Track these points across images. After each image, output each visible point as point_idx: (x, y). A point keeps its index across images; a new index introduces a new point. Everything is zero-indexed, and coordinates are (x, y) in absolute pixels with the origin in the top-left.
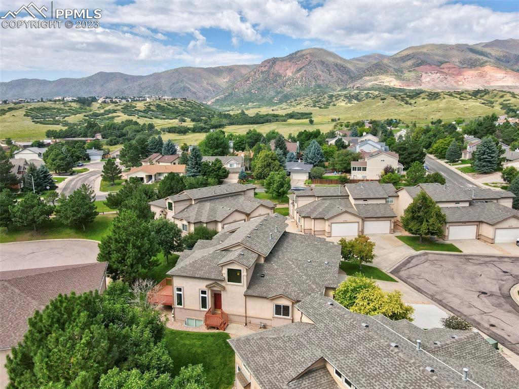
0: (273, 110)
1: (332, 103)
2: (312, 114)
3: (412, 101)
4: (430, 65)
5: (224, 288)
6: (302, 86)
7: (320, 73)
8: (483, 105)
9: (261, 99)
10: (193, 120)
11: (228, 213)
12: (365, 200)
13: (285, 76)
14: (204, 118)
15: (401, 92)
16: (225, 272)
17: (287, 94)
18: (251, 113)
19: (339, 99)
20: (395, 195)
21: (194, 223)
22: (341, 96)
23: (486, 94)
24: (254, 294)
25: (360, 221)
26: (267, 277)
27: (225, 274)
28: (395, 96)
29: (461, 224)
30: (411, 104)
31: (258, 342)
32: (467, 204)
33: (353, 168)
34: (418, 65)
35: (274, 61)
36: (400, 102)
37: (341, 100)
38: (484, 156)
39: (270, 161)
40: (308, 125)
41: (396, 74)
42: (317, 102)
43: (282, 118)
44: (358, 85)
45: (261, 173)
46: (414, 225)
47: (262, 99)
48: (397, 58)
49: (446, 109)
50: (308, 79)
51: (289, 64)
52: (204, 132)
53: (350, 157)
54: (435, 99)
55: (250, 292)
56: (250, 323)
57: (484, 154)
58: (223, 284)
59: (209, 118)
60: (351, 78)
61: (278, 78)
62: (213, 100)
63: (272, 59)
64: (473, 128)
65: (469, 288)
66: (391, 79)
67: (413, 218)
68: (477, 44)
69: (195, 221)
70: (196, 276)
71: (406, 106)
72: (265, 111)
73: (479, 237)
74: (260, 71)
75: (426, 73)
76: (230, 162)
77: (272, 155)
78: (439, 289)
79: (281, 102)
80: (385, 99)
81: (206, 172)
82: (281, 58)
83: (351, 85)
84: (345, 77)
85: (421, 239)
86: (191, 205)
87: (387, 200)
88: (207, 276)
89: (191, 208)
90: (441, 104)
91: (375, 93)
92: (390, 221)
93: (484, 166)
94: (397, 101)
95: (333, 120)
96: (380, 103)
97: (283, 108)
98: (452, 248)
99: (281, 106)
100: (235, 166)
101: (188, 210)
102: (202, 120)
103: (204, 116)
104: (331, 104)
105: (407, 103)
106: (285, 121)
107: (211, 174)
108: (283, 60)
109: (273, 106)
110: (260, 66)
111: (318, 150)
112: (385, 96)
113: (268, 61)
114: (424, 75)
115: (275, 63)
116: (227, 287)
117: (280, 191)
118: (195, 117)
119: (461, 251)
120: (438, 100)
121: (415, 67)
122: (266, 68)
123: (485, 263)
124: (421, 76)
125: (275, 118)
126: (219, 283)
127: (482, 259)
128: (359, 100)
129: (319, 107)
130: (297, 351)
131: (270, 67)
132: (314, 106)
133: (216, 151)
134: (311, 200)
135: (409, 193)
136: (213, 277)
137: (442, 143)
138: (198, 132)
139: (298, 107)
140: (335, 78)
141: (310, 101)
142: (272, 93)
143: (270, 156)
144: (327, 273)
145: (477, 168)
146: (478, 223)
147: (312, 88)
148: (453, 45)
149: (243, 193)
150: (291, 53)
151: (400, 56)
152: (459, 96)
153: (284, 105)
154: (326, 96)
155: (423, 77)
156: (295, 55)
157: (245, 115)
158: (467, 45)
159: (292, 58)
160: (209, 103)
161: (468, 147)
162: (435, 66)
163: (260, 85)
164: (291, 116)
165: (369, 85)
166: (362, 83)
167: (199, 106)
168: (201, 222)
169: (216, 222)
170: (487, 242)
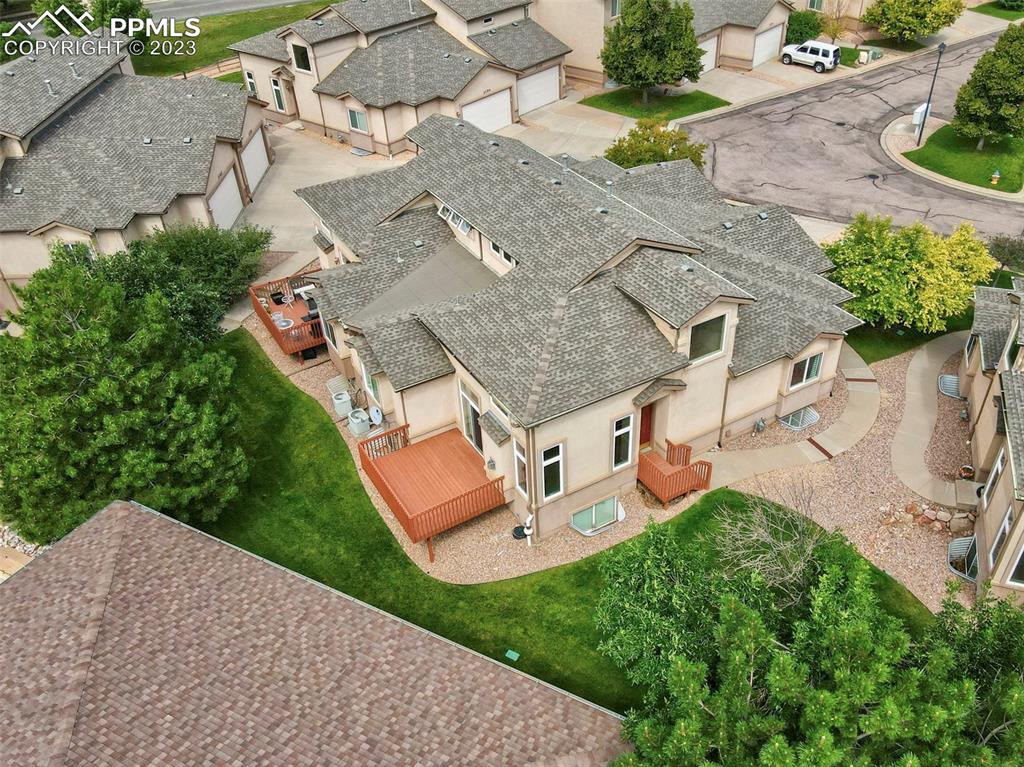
16: (686, 339)
27: (683, 346)
55: (742, 363)
56: (729, 436)
65: (846, 176)
70: (614, 388)
87: (527, 7)
92: (559, 65)
98: (705, 100)
119: (728, 103)
123: (792, 115)
127: (777, 108)
134: (346, 48)
146: (719, 32)
168: (138, 217)
169: (181, 198)
170: (740, 68)
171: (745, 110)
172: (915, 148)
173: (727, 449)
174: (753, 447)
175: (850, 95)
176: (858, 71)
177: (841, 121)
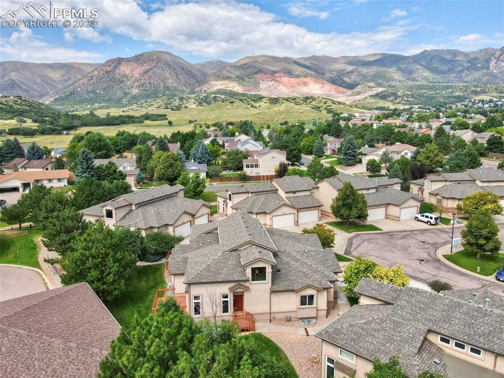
0: (123, 111)
1: (184, 106)
2: (166, 115)
3: (257, 105)
4: (265, 73)
5: (247, 289)
6: (151, 87)
7: (168, 75)
8: (313, 110)
9: (107, 100)
10: (35, 121)
11: (176, 216)
12: (294, 192)
13: (132, 77)
14: (48, 118)
15: (244, 96)
16: (249, 271)
17: (136, 95)
18: (101, 114)
19: (190, 102)
20: (316, 186)
21: (146, 230)
22: (190, 99)
23: (313, 100)
24: (280, 289)
25: (295, 211)
26: (283, 272)
27: (248, 273)
28: (241, 100)
29: (375, 207)
30: (256, 107)
31: (350, 329)
32: (374, 191)
33: (247, 165)
34: (256, 73)
35: (119, 61)
36: (246, 106)
37: (192, 102)
38: (349, 151)
39: (173, 161)
40: (167, 126)
41: (238, 80)
42: (169, 104)
43: (138, 120)
44: (205, 89)
45: (163, 174)
46: (345, 212)
47: (109, 100)
48: (237, 66)
49: (286, 112)
50: (157, 81)
51: (135, 65)
52: (55, 134)
53: (240, 155)
54: (275, 103)
55: (275, 288)
56: (274, 319)
57: (348, 150)
58: (247, 284)
59: (54, 118)
60: (198, 82)
61: (125, 79)
62: (51, 100)
63: (117, 59)
64: (323, 128)
65: (410, 258)
66: (234, 84)
67: (344, 205)
68: (299, 58)
69: (146, 227)
70: (219, 280)
71: (252, 109)
72: (115, 112)
73: (387, 217)
74: (105, 70)
75: (263, 80)
76: (123, 165)
77: (174, 156)
78: (390, 263)
79: (130, 103)
80: (233, 102)
81: (100, 176)
82: (127, 59)
83: (199, 89)
84: (193, 81)
85: (348, 223)
86: (131, 210)
87: (312, 191)
88: (230, 278)
89: (133, 214)
90: (282, 107)
91: (221, 96)
92: (318, 210)
93: (349, 160)
94: (244, 105)
95: (190, 122)
96: (230, 106)
97: (134, 109)
98: (372, 228)
99: (132, 107)
100: (129, 168)
101: (130, 216)
102: (46, 121)
103: (48, 117)
104: (182, 106)
105: (252, 106)
106: (142, 122)
107: (106, 178)
108: (128, 60)
109: (123, 107)
110: (103, 65)
111: (206, 150)
112: (233, 99)
113: (112, 61)
114: (261, 82)
115: (120, 63)
116: (250, 287)
117: (197, 191)
118: (35, 117)
119: (381, 230)
120: (278, 104)
121: (253, 75)
122: (111, 67)
123: (405, 237)
124: (259, 83)
125: (130, 120)
126: (243, 283)
127: (401, 234)
128: (209, 103)
129: (171, 109)
130: (399, 329)
131: (116, 67)
132: (167, 108)
133: (99, 153)
134: (244, 196)
135: (331, 184)
136: (236, 279)
137: (307, 141)
138: (48, 134)
139: (150, 108)
140: (182, 81)
141: (161, 103)
142: (120, 94)
143: (171, 157)
144: (327, 260)
145: (344, 161)
146: (386, 205)
147: (161, 90)
148: (282, 58)
149: (176, 195)
150: (137, 54)
151: (240, 64)
152: (294, 101)
153: (134, 107)
154: (176, 98)
155: (260, 84)
156: (141, 56)
157: (96, 116)
158: (293, 58)
159: (138, 59)
160: (47, 102)
161: (328, 144)
162: (269, 75)
163: (106, 86)
164: (147, 117)
165: (215, 88)
166: (209, 87)
167: (38, 105)
168: (152, 228)
169: (167, 225)
170: (395, 220)
171: (387, 233)
172: (449, 253)
173: (272, 323)
174: (282, 325)
175: (437, 234)
176: (448, 227)
177: (425, 241)
